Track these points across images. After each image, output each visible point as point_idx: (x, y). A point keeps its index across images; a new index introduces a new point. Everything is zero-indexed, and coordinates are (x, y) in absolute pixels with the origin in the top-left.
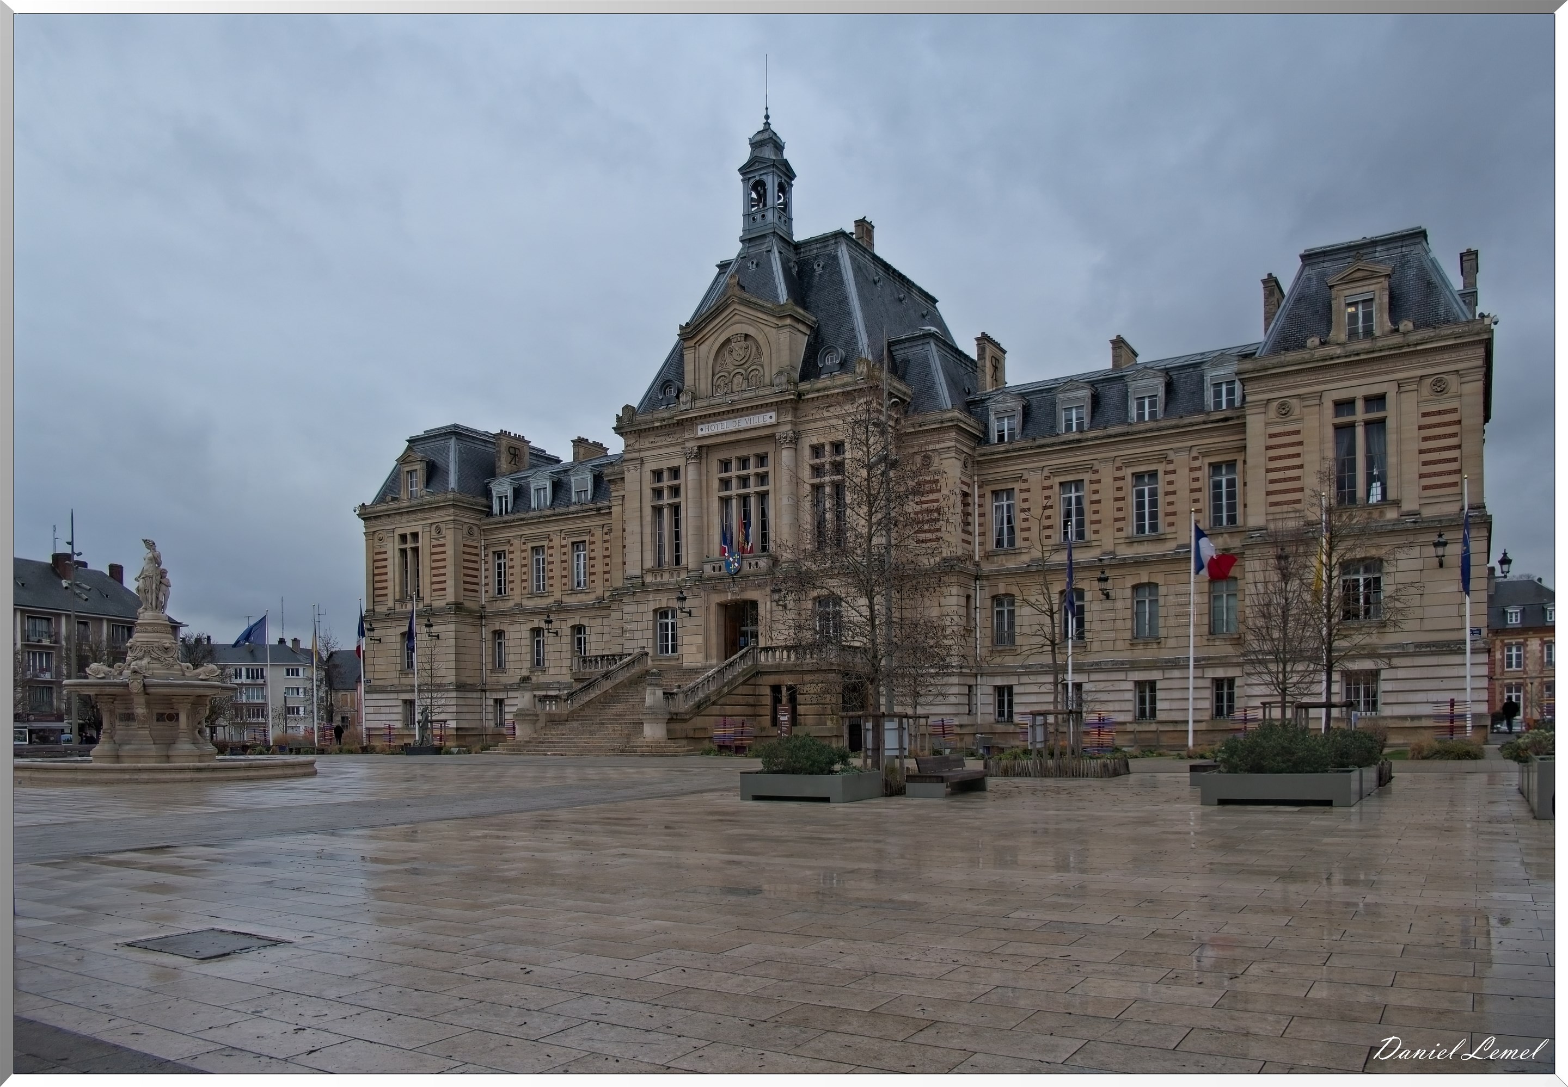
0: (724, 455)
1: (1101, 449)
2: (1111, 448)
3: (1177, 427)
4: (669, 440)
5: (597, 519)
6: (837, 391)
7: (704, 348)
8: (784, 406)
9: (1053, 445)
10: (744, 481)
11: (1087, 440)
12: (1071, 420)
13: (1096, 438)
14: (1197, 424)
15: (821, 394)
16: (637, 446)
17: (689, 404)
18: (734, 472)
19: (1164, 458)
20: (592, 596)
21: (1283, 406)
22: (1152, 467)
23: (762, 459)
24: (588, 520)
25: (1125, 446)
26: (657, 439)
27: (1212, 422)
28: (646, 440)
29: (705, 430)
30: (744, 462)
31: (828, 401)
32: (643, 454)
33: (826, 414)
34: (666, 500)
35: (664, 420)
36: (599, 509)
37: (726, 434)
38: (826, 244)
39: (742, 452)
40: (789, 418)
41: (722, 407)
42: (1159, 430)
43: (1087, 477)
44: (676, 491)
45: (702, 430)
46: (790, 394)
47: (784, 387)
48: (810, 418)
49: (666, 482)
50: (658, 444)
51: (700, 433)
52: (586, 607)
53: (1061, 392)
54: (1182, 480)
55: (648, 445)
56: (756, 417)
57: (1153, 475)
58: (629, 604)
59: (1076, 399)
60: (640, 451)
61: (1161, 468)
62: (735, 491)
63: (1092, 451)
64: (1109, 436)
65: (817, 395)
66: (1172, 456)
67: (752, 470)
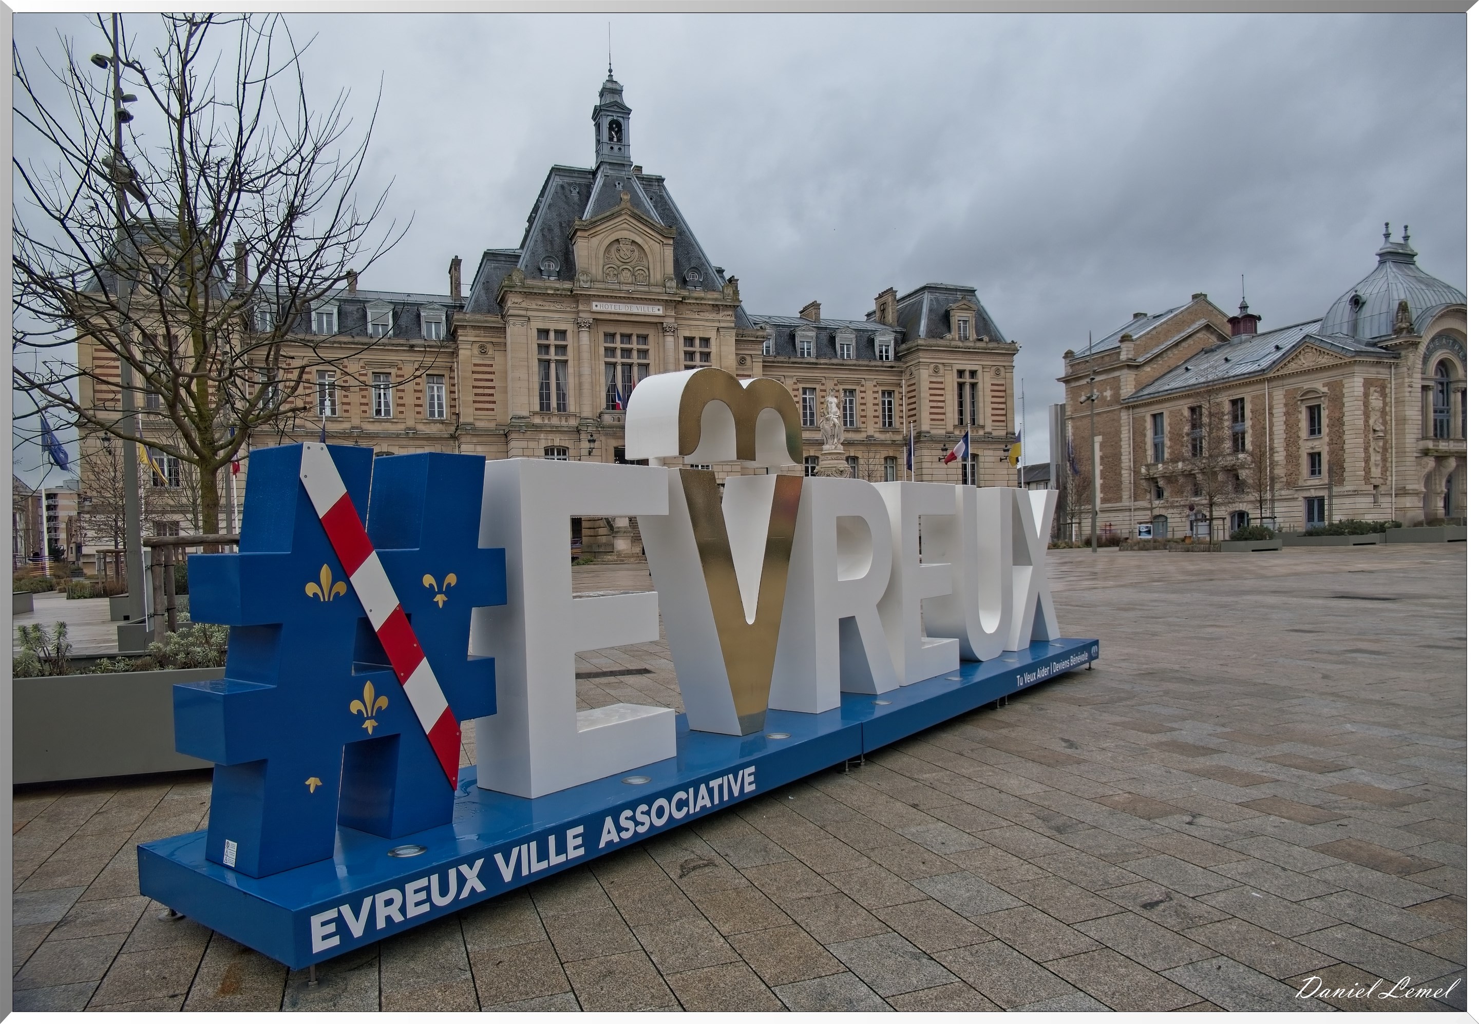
0: (611, 330)
1: (826, 371)
2: (832, 371)
3: (867, 366)
4: (558, 307)
5: (408, 355)
6: (710, 303)
7: (595, 241)
8: (670, 304)
9: (801, 363)
10: (627, 352)
11: (821, 364)
12: (804, 349)
13: (826, 364)
14: (878, 367)
15: (698, 302)
16: (524, 305)
17: (589, 283)
18: (618, 344)
19: (858, 383)
20: (402, 426)
21: (936, 367)
22: (853, 387)
23: (644, 338)
24: (394, 354)
25: (840, 372)
26: (544, 303)
27: (886, 367)
28: (533, 302)
29: (598, 306)
30: (627, 337)
31: (700, 306)
32: (530, 313)
33: (697, 317)
34: (552, 355)
35: (558, 290)
36: (412, 346)
37: (619, 314)
38: (651, 183)
39: (627, 330)
40: (673, 314)
41: (621, 293)
42: (859, 366)
43: (818, 387)
44: (562, 349)
45: (596, 306)
46: (679, 297)
47: (674, 290)
48: (684, 316)
49: (552, 340)
50: (545, 308)
51: (594, 309)
52: (398, 436)
53: (800, 330)
54: (869, 397)
55: (535, 307)
56: (646, 307)
57: (852, 392)
58: (518, 440)
59: (807, 336)
60: (527, 310)
61: (858, 388)
62: (619, 359)
63: (823, 371)
64: (833, 365)
65: (695, 301)
66: (863, 382)
67: (634, 345)
